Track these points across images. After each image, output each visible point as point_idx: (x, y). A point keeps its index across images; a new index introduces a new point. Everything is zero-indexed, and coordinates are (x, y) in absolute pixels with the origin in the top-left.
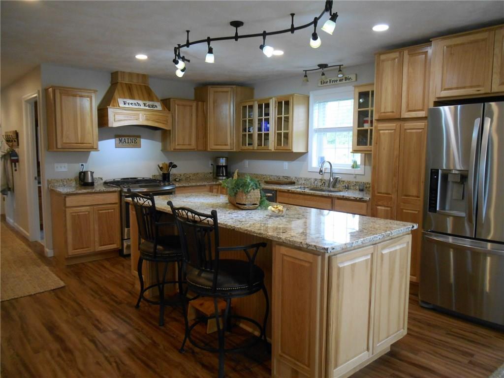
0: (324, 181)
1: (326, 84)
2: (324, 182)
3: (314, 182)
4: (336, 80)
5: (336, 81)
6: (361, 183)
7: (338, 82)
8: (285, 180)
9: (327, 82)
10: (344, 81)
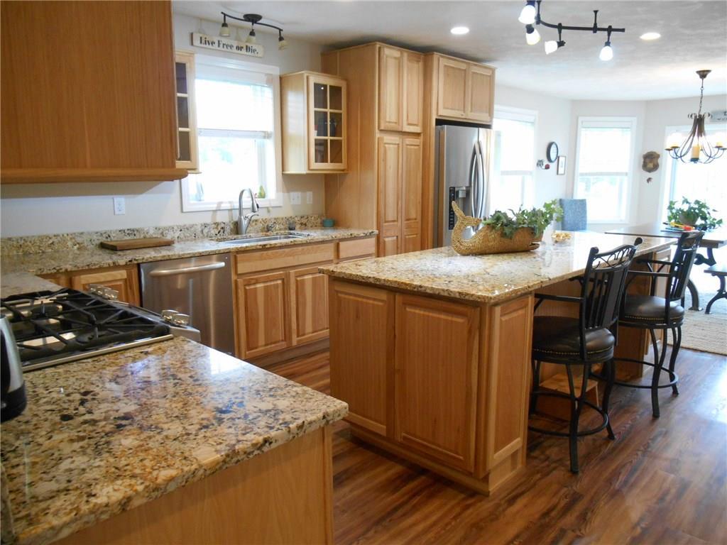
0: (223, 225)
1: (210, 46)
2: (222, 228)
3: (202, 231)
4: (230, 44)
5: (231, 47)
6: (282, 219)
7: (234, 50)
8: (127, 238)
9: (213, 43)
10: (244, 51)
